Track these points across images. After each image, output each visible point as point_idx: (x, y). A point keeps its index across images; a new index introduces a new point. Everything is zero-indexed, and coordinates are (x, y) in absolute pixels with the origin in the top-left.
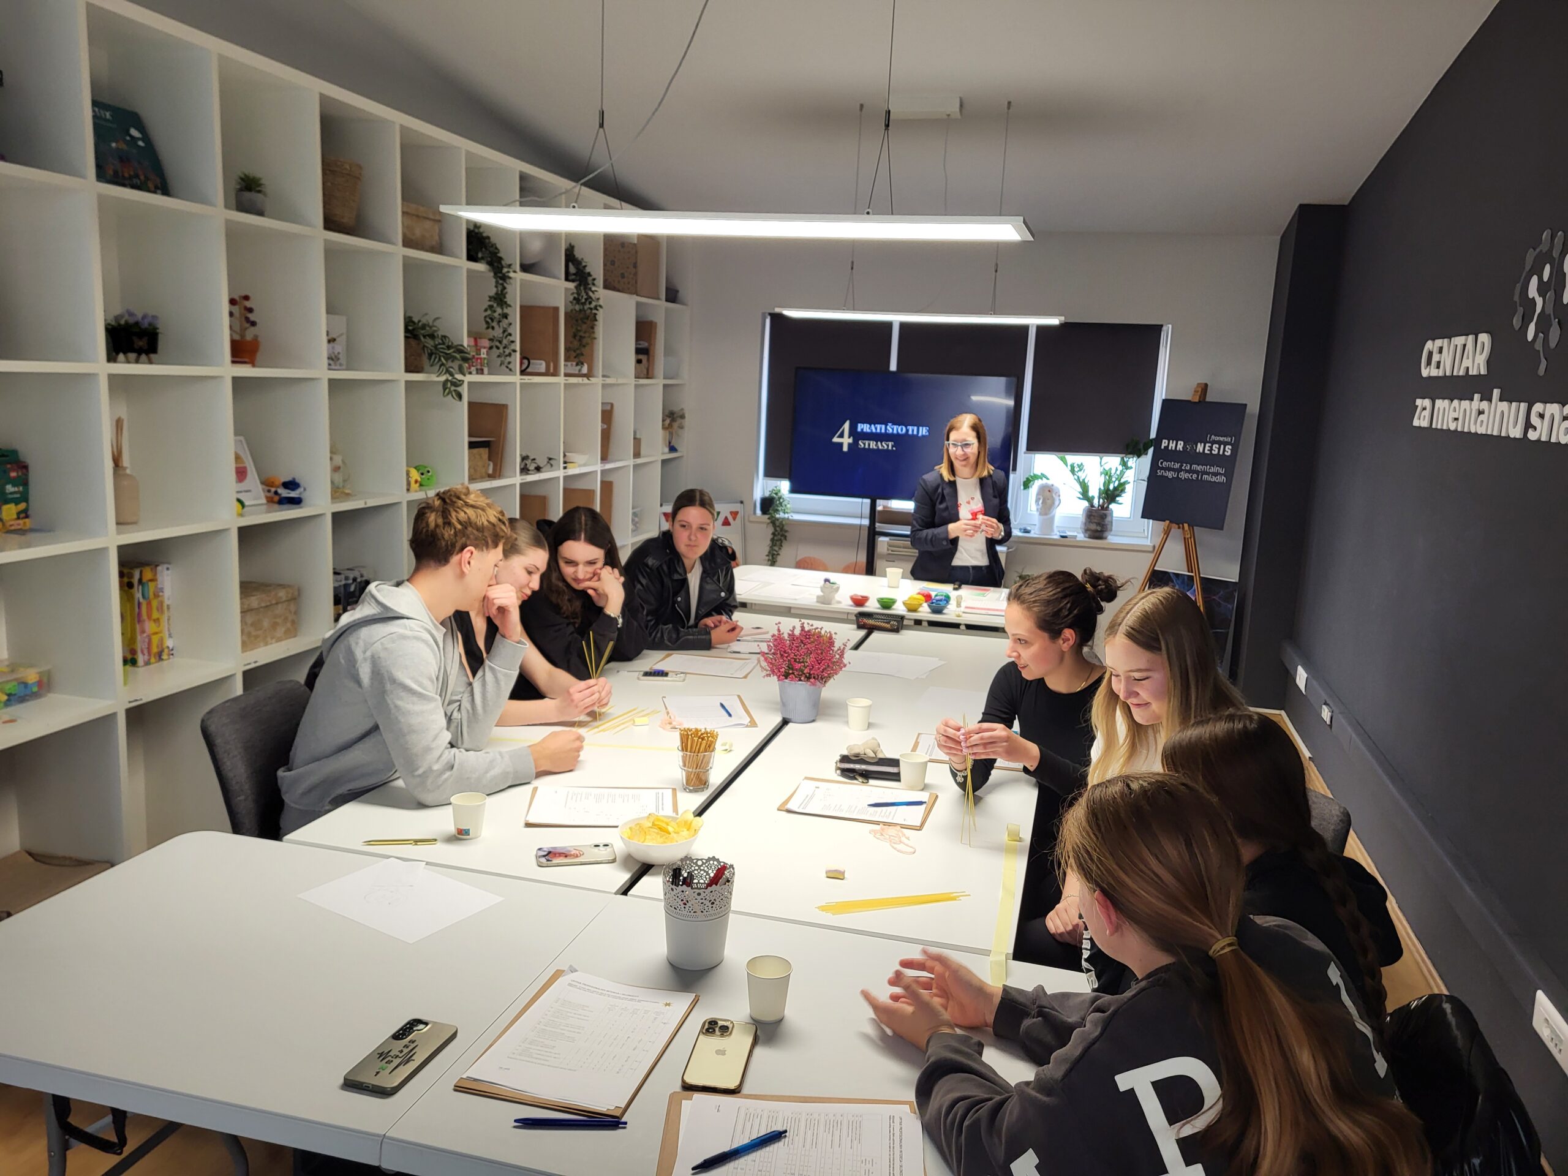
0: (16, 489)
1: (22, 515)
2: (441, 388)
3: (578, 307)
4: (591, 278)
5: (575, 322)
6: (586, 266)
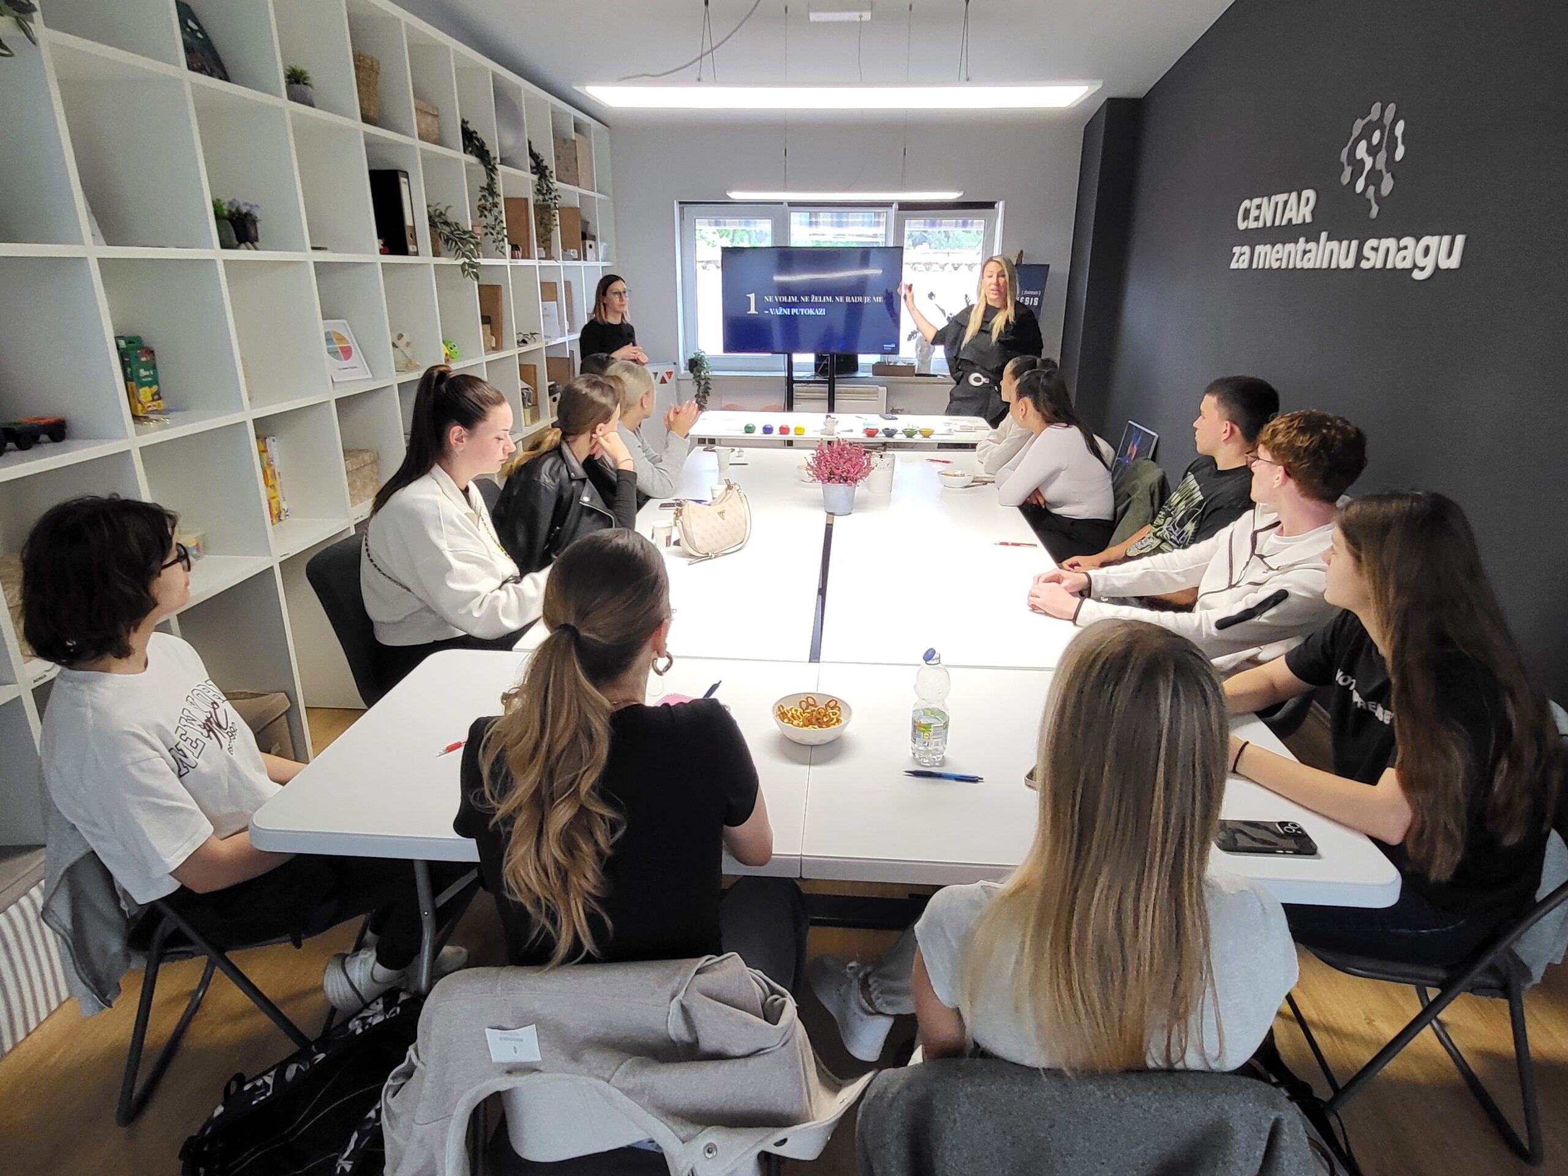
0: (148, 373)
1: (156, 397)
2: (460, 270)
3: (541, 197)
4: (548, 171)
5: (540, 211)
6: (543, 160)
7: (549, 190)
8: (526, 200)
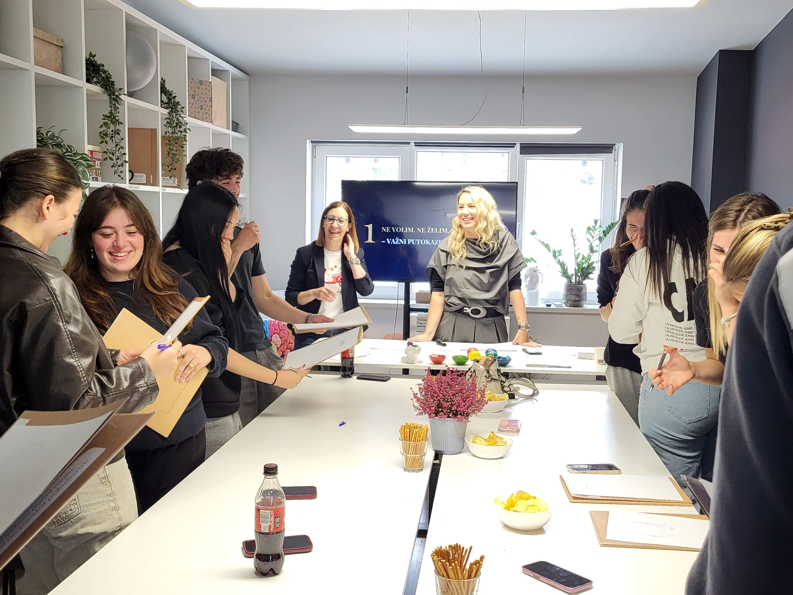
3: (170, 130)
4: (180, 107)
5: (168, 142)
6: (175, 97)
7: (179, 124)
8: (154, 132)
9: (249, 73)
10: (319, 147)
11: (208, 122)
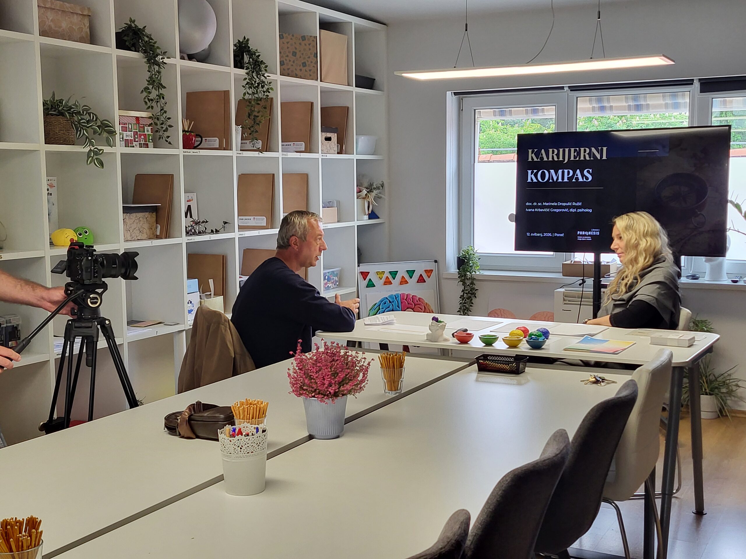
2: (86, 159)
3: (250, 91)
4: (264, 66)
5: (249, 104)
6: (259, 55)
7: (261, 84)
8: (226, 94)
9: (385, 22)
10: (468, 100)
11: (312, 79)
